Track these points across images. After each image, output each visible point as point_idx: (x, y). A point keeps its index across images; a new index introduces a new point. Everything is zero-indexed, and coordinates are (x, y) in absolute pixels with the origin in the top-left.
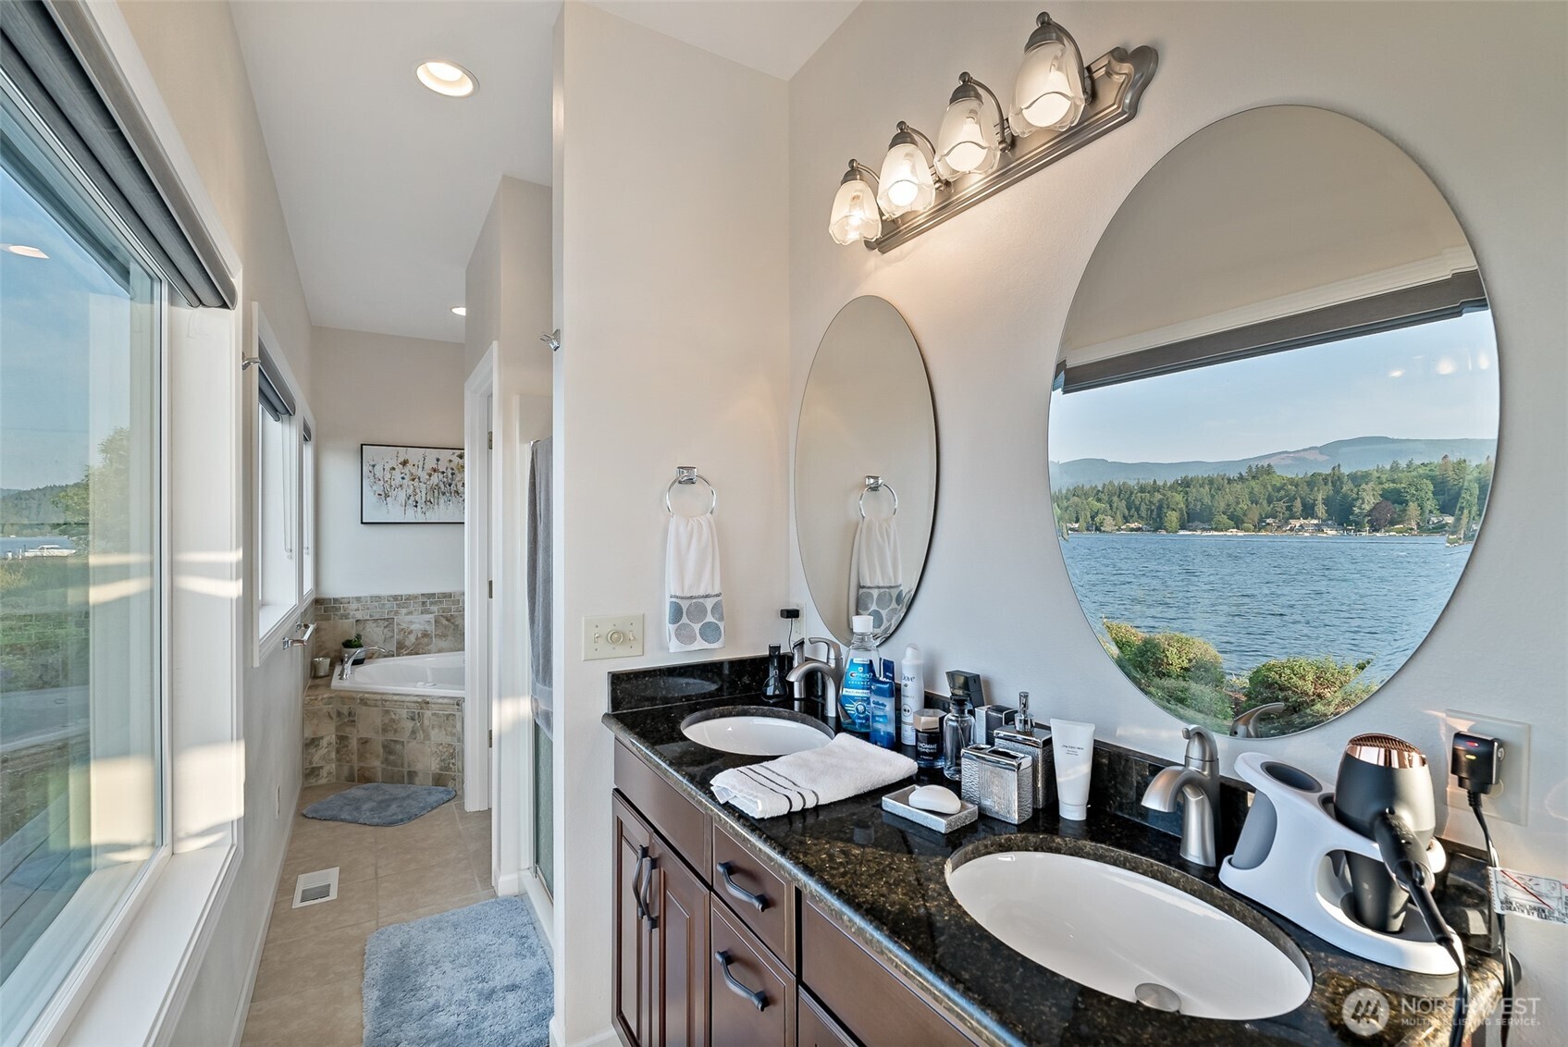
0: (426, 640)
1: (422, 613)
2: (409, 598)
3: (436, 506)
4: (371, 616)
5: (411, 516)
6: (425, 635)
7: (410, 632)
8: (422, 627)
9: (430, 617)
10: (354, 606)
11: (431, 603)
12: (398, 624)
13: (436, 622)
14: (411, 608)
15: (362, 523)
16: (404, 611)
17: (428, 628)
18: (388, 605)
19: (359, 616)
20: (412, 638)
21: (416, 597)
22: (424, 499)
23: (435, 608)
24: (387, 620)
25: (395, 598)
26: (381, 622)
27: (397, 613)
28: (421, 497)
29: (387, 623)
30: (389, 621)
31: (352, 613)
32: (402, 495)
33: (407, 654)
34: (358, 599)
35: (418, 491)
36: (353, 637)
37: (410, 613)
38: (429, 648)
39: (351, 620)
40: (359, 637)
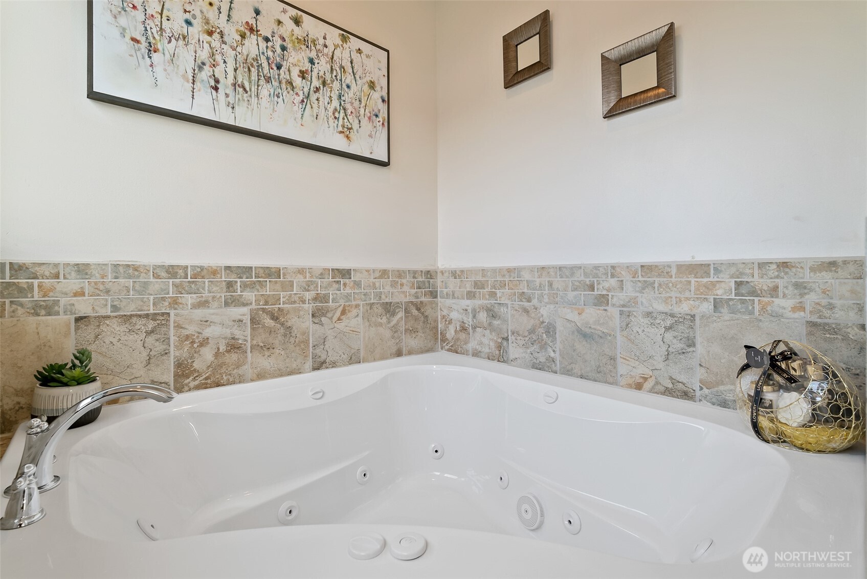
0: (234, 357)
1: (227, 304)
2: (200, 272)
3: (254, 100)
4: (115, 308)
5: (202, 108)
6: (234, 346)
7: (205, 342)
8: (227, 332)
9: (243, 312)
10: (73, 283)
11: (245, 286)
12: (178, 326)
13: (253, 321)
14: (206, 294)
15: (93, 95)
16: (190, 299)
17: (238, 333)
18: (156, 285)
19: (83, 307)
20: (208, 354)
21: (214, 272)
22: (231, 79)
23: (250, 295)
24: (154, 317)
25: (172, 271)
26: (139, 323)
27: (175, 303)
28: (226, 72)
29: (151, 325)
30: (159, 320)
31: (63, 301)
32: (186, 61)
33: (198, 388)
34: (82, 270)
35: (219, 58)
36: (66, 356)
37: (204, 304)
38: (240, 371)
39: (63, 318)
40: (82, 357)
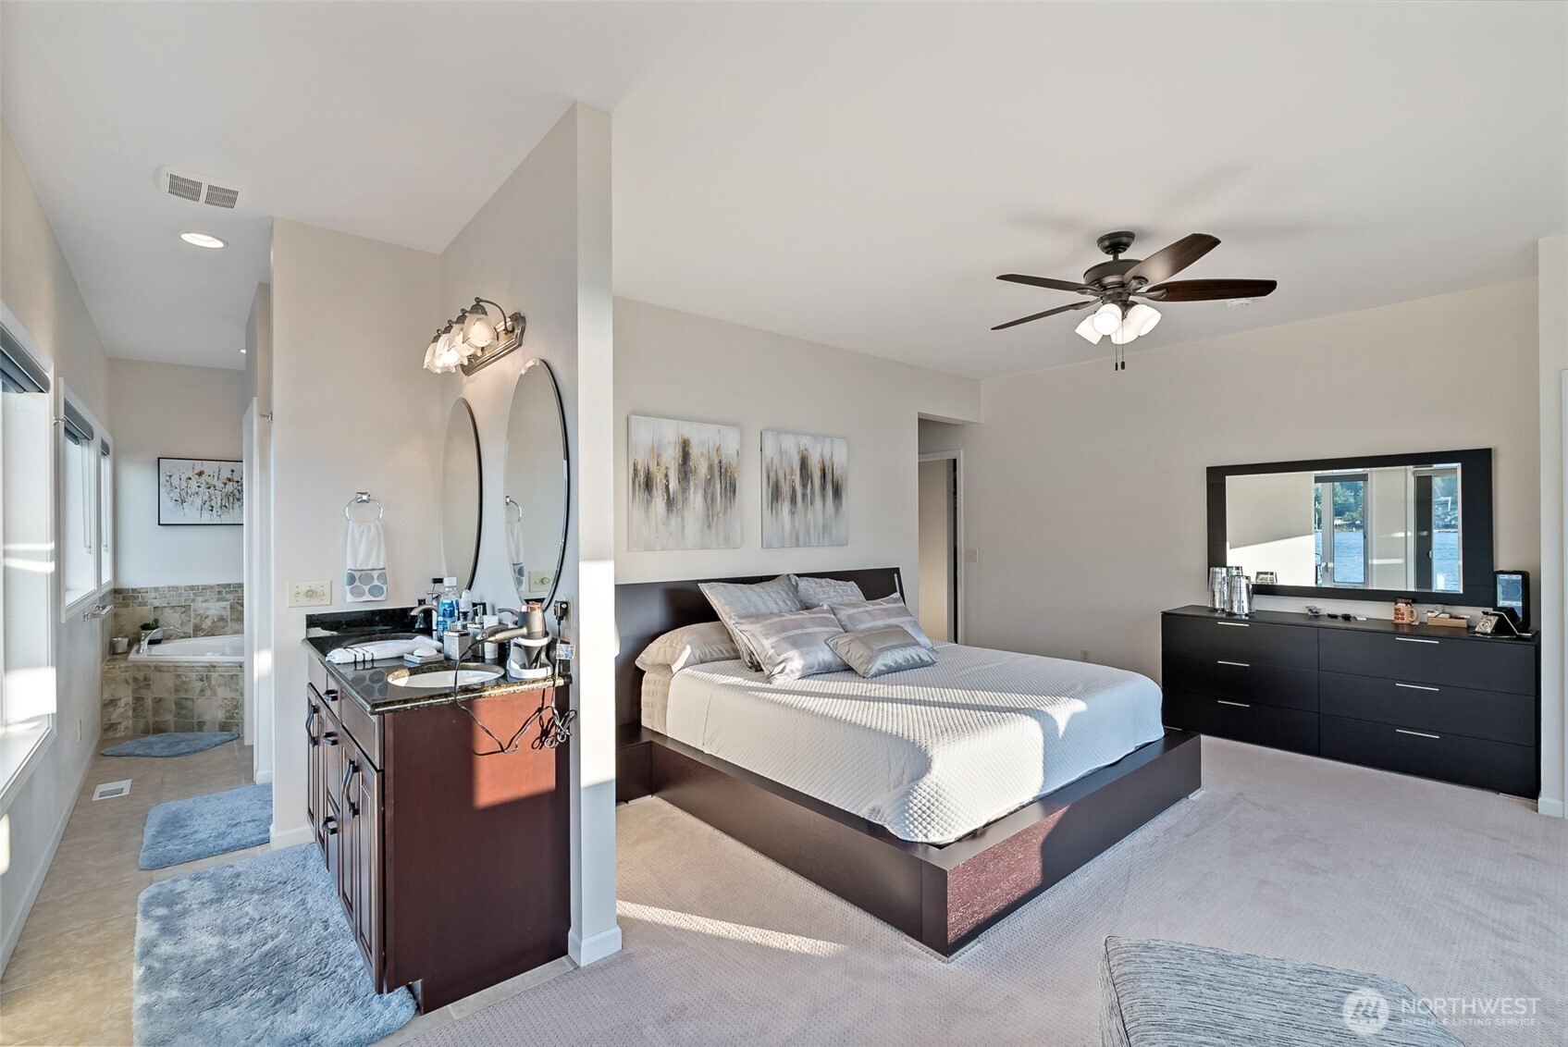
0: (222, 623)
1: (218, 601)
2: (205, 588)
3: (231, 511)
4: (168, 603)
5: (206, 518)
6: (221, 619)
7: (207, 617)
8: (219, 613)
9: (227, 604)
10: (153, 594)
11: (227, 592)
12: (195, 610)
13: (231, 608)
14: (208, 597)
15: (159, 524)
16: (200, 599)
17: (224, 613)
18: (185, 594)
19: (156, 603)
20: (208, 623)
21: (212, 587)
22: (219, 504)
23: (230, 596)
24: (184, 606)
25: (192, 588)
26: (178, 609)
27: (193, 600)
28: (217, 502)
29: (184, 609)
30: (186, 608)
31: (149, 601)
32: (198, 501)
33: (203, 636)
34: (156, 589)
35: (213, 497)
36: (150, 621)
37: (207, 601)
38: (225, 630)
39: (149, 607)
40: (156, 621)
